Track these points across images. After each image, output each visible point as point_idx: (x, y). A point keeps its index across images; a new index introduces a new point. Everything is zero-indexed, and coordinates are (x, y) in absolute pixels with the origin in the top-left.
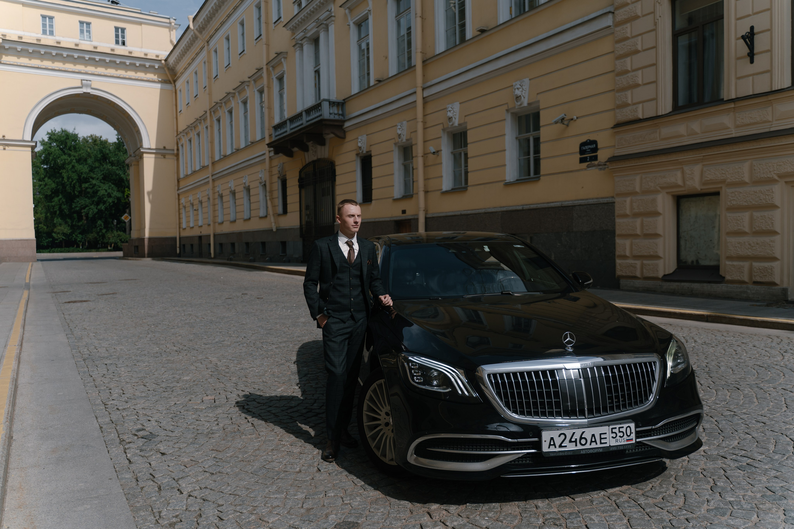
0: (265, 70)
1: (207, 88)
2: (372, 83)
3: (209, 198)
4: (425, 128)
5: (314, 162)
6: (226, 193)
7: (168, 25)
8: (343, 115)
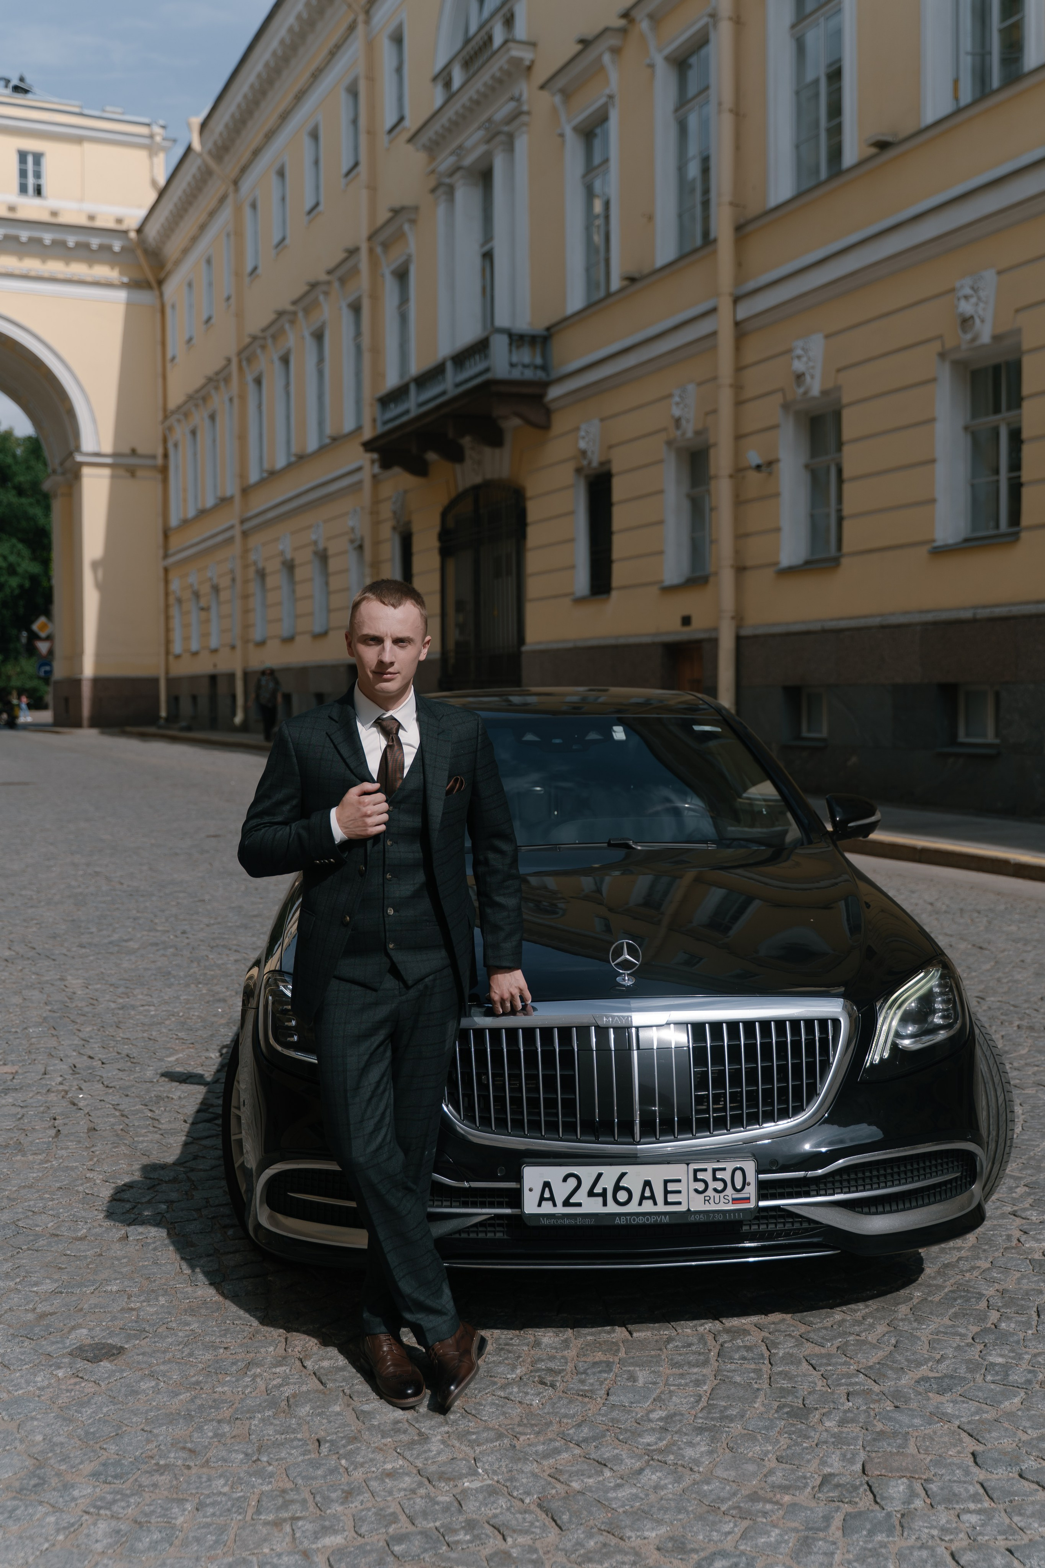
0: (364, 254)
1: (233, 301)
2: (616, 284)
3: (233, 580)
4: (739, 403)
5: (476, 488)
6: (273, 566)
7: (146, 141)
8: (544, 368)
